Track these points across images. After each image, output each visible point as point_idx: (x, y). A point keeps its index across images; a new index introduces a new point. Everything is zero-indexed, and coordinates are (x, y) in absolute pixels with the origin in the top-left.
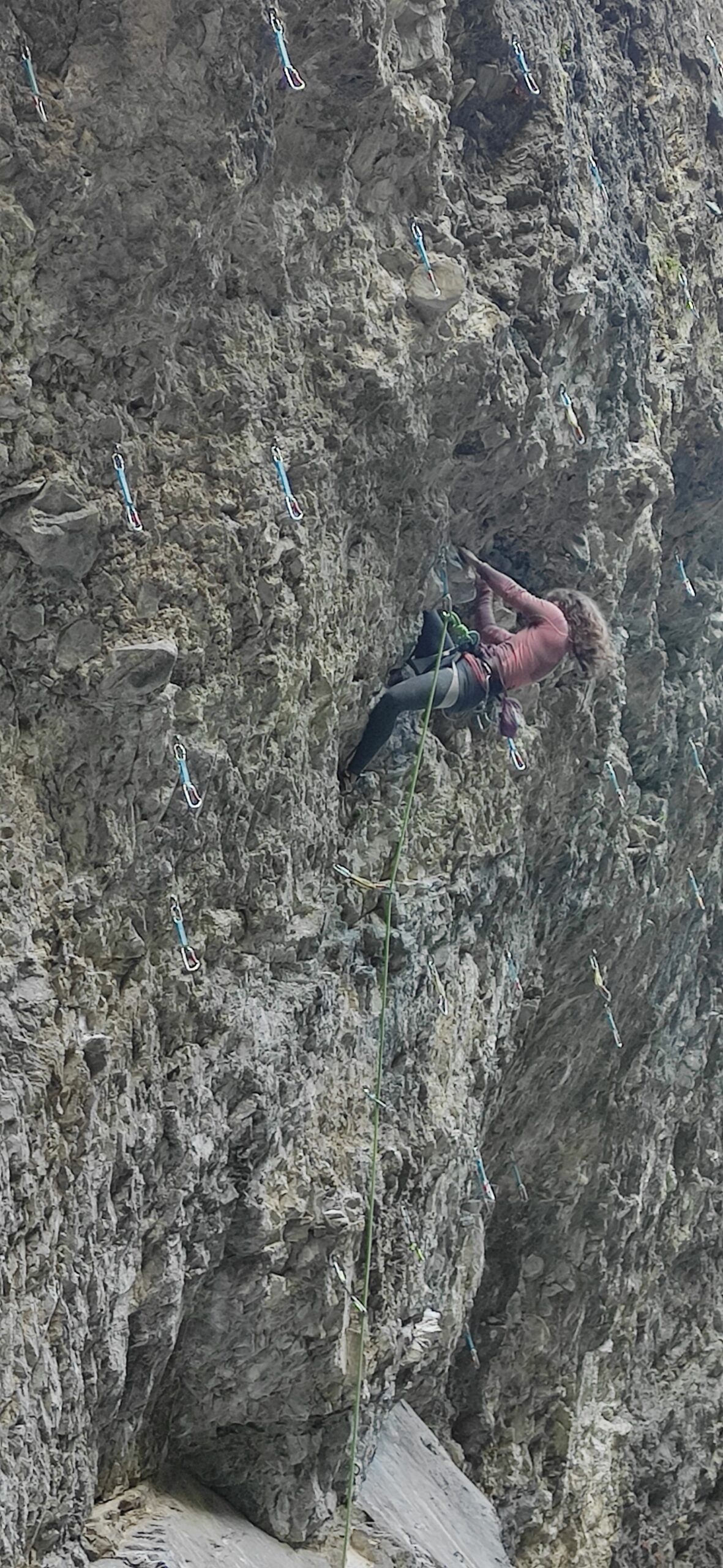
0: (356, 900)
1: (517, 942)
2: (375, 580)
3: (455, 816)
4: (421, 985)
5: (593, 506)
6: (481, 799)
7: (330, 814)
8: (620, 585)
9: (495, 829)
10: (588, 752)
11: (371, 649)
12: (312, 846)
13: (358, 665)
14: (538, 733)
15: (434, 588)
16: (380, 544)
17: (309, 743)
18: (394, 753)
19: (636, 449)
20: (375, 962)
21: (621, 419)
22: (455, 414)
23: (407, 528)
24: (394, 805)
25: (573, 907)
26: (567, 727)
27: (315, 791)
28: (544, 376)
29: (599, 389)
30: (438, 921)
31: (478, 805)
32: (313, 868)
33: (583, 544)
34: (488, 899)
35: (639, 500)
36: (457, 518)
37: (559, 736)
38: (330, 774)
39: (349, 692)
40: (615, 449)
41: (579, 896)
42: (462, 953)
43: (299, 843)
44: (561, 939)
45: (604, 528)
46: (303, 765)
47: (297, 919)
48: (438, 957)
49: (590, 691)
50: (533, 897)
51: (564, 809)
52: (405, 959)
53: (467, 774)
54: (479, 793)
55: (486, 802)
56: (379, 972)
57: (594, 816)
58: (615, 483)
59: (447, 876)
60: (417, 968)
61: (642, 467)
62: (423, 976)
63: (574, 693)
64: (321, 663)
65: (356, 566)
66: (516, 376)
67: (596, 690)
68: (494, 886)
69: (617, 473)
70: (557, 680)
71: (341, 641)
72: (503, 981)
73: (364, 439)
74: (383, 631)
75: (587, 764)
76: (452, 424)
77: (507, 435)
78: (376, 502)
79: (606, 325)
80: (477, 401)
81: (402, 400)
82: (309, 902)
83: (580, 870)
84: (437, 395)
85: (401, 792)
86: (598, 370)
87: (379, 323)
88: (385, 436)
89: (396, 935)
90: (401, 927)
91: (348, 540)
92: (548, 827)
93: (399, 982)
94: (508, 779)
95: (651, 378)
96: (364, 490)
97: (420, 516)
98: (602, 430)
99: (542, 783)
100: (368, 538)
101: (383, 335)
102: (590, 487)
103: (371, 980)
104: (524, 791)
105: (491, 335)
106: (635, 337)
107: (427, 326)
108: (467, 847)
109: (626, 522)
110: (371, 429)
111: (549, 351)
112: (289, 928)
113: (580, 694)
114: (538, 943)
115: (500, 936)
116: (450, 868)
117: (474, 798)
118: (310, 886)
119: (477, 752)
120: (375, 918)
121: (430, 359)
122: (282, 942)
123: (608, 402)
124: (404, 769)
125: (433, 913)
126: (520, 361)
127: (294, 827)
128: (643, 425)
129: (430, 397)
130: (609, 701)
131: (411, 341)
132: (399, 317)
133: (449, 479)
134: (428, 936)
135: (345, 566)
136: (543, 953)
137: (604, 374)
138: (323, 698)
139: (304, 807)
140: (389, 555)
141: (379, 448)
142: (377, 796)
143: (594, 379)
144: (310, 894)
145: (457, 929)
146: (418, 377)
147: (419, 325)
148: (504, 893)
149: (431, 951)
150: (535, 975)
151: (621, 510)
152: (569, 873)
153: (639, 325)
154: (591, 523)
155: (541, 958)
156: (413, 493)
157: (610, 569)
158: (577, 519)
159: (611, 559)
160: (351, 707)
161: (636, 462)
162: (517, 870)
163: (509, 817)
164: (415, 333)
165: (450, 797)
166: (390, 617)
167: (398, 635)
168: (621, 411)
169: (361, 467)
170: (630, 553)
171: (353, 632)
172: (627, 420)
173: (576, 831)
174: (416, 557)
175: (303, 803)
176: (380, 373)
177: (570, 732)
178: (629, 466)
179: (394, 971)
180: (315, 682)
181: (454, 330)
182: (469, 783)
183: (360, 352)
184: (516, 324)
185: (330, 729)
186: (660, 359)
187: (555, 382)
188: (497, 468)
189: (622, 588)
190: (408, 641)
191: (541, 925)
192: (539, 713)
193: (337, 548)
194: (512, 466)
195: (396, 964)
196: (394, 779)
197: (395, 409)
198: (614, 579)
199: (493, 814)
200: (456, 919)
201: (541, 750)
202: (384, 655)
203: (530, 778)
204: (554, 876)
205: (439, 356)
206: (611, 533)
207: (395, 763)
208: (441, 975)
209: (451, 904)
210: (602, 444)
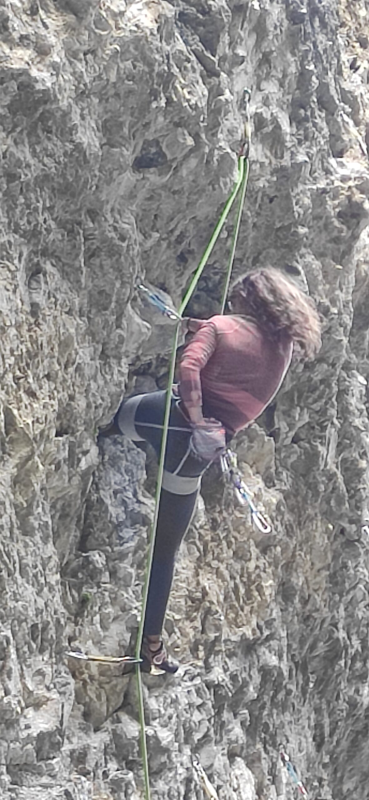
0: (99, 697)
1: (293, 745)
2: (64, 316)
3: (199, 595)
4: (188, 791)
5: (302, 230)
6: (226, 574)
7: (51, 589)
8: (348, 320)
9: (247, 608)
10: (341, 517)
11: (72, 398)
12: (35, 626)
13: (59, 417)
14: (280, 496)
15: (135, 328)
16: (65, 275)
17: (15, 506)
18: (118, 526)
19: (342, 165)
20: (131, 765)
21: (320, 130)
22: (127, 119)
23: (92, 256)
24: (127, 586)
25: (353, 705)
26: (313, 487)
27: (29, 560)
28: (223, 75)
29: (290, 97)
30: (197, 716)
31: (224, 580)
32: (41, 651)
33: (298, 273)
34: (252, 692)
35: (354, 221)
36: (149, 243)
37: (305, 500)
38: (45, 540)
39: (54, 449)
40: (317, 164)
41: (357, 691)
42: (232, 756)
43: (20, 623)
44: (345, 744)
45: (320, 255)
46: (11, 532)
47: (30, 712)
48: (203, 755)
49: (333, 446)
50: (304, 691)
51: (324, 585)
52: (164, 759)
53: (205, 545)
54: (222, 567)
55: (232, 578)
56: (137, 777)
57: (359, 595)
58: (323, 203)
59: (201, 663)
60: (181, 770)
61: (351, 183)
62: (189, 780)
63: (314, 448)
64: (15, 412)
65: (40, 298)
66: (191, 75)
67: (339, 445)
68: (257, 678)
69: (324, 191)
70: (292, 434)
71: (34, 386)
72: (284, 789)
73: (27, 150)
74: (82, 376)
75: (343, 531)
76: (126, 130)
77: (190, 141)
78: (53, 225)
79: (286, 23)
80: (150, 102)
81: (64, 104)
82: (41, 692)
83: (354, 659)
84: (103, 98)
85: (132, 571)
86: (285, 76)
87: (25, 18)
88: (50, 146)
89: (150, 732)
90: (155, 723)
91: (27, 269)
92: (309, 607)
93: (161, 786)
94: (254, 551)
95: (347, 86)
96: (36, 209)
97: (105, 240)
98: (300, 142)
99: (294, 556)
100: (48, 267)
101: (30, 30)
102: (296, 208)
103: (128, 784)
104: (275, 563)
105: (155, 26)
106: (321, 37)
107: (80, 19)
108: (218, 628)
109: (343, 247)
110: (34, 139)
111: (223, 48)
112: (23, 722)
113: (321, 448)
114: (319, 746)
115: (273, 736)
116: (201, 654)
117: (218, 573)
118: (40, 673)
119: (214, 520)
120: (125, 717)
121: (89, 56)
122: (17, 740)
123: (302, 111)
124: (132, 544)
125: (190, 705)
126: (193, 58)
127: (11, 604)
128: (345, 137)
129: (96, 101)
130: (356, 455)
131: (64, 36)
132: (47, 11)
133: (131, 196)
134: (189, 733)
135: (26, 299)
136: (326, 760)
137: (292, 79)
138: (24, 451)
139: (20, 580)
140: (77, 286)
141: (46, 160)
142: (106, 578)
143: (281, 85)
144: (41, 682)
145: (221, 727)
146: (79, 77)
147: (71, 18)
148: (269, 686)
149: (195, 750)
150: (321, 786)
151: (335, 234)
152: (342, 663)
153: (324, 25)
154: (303, 250)
155: (325, 766)
156: (93, 214)
157: (333, 302)
158: (287, 246)
159: (333, 290)
160: (58, 467)
161: (344, 179)
162: (280, 658)
163: (261, 594)
164: (67, 27)
165: (190, 573)
166: (88, 360)
167: (101, 382)
168: (318, 120)
169: (28, 184)
170: (353, 284)
171: (48, 376)
172: (326, 131)
173: (342, 613)
174: (107, 289)
175: (17, 575)
176: (34, 73)
177: (316, 493)
178: (337, 183)
179: (155, 774)
180: (13, 435)
181: (112, 22)
182: (210, 557)
183: (7, 51)
184: (182, 17)
185: (37, 488)
186: (354, 67)
187: (238, 87)
188: (186, 185)
189: (349, 323)
190: (113, 389)
191: (318, 726)
192: (278, 473)
193: (14, 278)
194: (203, 182)
195: (155, 765)
196: (122, 556)
197: (58, 114)
198: (340, 313)
199: (242, 591)
200: (219, 713)
201: (287, 516)
202: (88, 406)
203: (279, 549)
204: (326, 668)
205: (99, 52)
206: (329, 260)
207: (121, 538)
208: (210, 777)
209: (209, 695)
210: (301, 158)
